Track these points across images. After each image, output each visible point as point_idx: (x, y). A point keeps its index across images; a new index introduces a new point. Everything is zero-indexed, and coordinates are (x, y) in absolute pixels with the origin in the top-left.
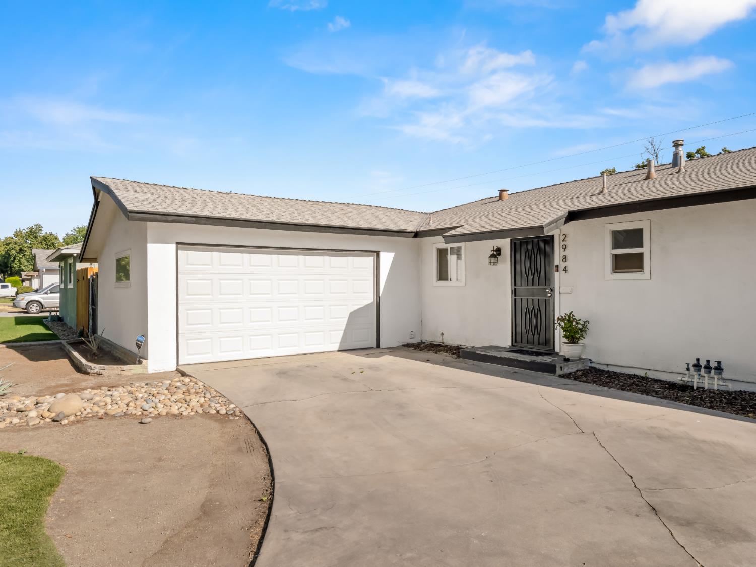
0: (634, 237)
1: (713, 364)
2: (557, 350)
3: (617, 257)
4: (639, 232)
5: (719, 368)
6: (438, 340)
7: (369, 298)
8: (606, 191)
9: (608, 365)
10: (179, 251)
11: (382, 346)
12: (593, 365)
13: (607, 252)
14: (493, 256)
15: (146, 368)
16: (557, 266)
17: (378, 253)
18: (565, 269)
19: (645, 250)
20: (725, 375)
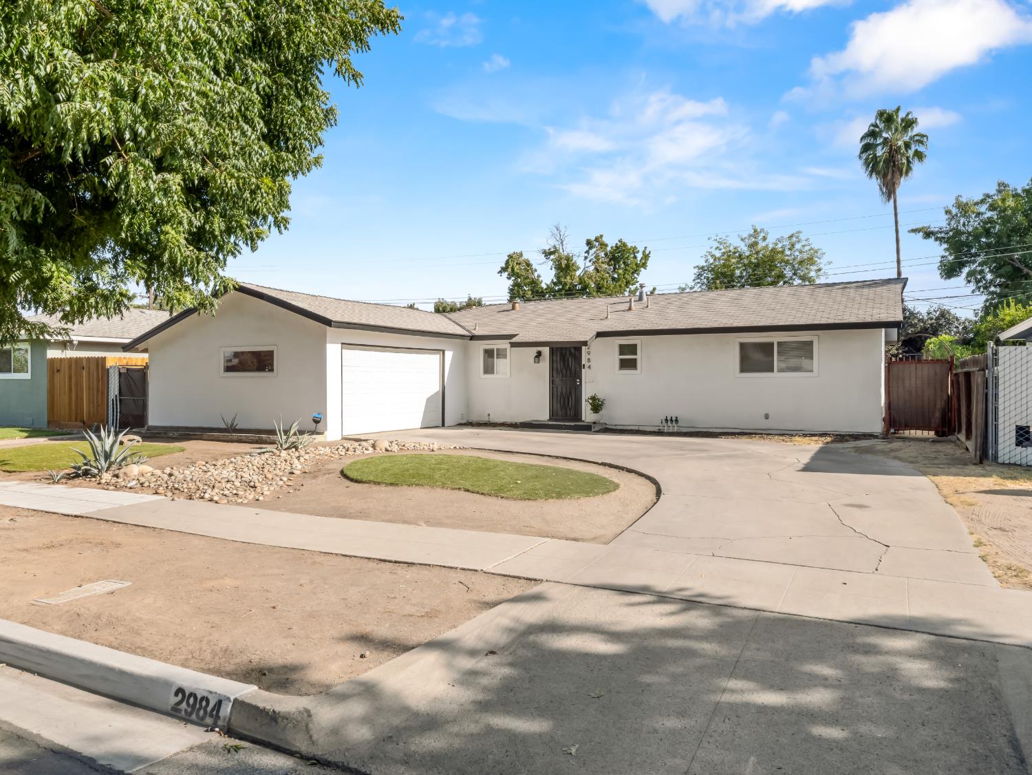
0: (632, 349)
1: (674, 419)
2: (583, 419)
3: (622, 361)
4: (635, 346)
5: (677, 421)
6: (486, 419)
7: (436, 388)
8: (609, 317)
9: (616, 425)
10: (343, 350)
11: (446, 425)
12: (608, 426)
13: (617, 357)
14: (536, 357)
15: (326, 437)
16: (584, 365)
17: (443, 352)
18: (589, 367)
19: (638, 357)
20: (680, 424)
